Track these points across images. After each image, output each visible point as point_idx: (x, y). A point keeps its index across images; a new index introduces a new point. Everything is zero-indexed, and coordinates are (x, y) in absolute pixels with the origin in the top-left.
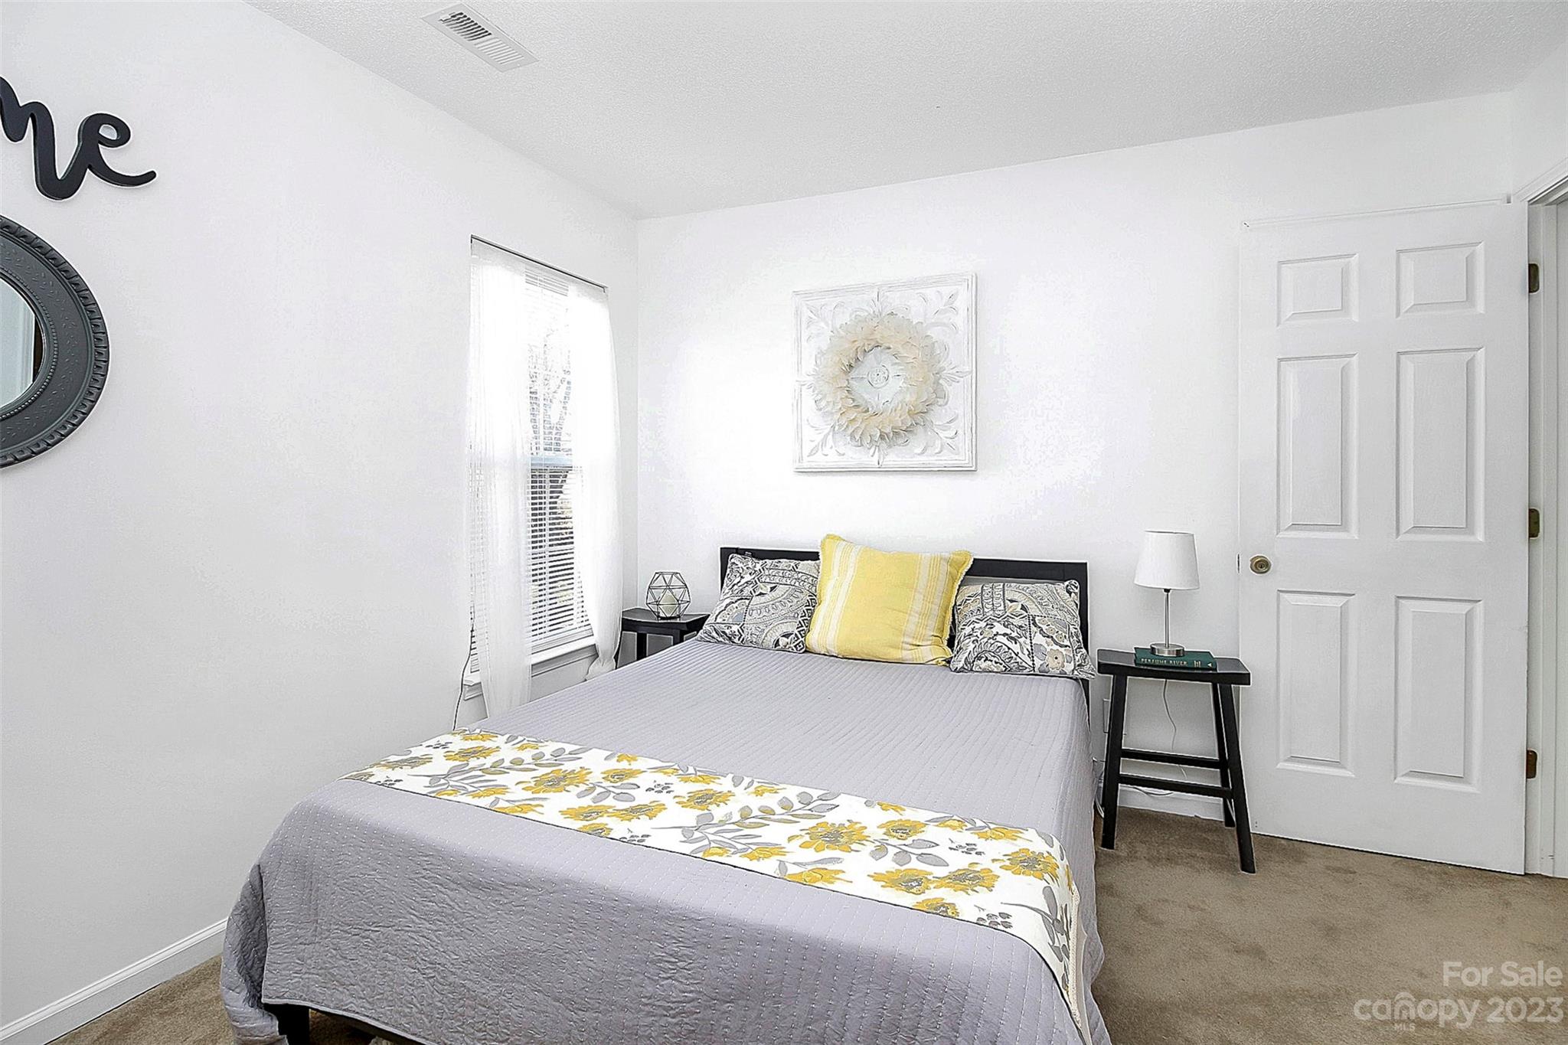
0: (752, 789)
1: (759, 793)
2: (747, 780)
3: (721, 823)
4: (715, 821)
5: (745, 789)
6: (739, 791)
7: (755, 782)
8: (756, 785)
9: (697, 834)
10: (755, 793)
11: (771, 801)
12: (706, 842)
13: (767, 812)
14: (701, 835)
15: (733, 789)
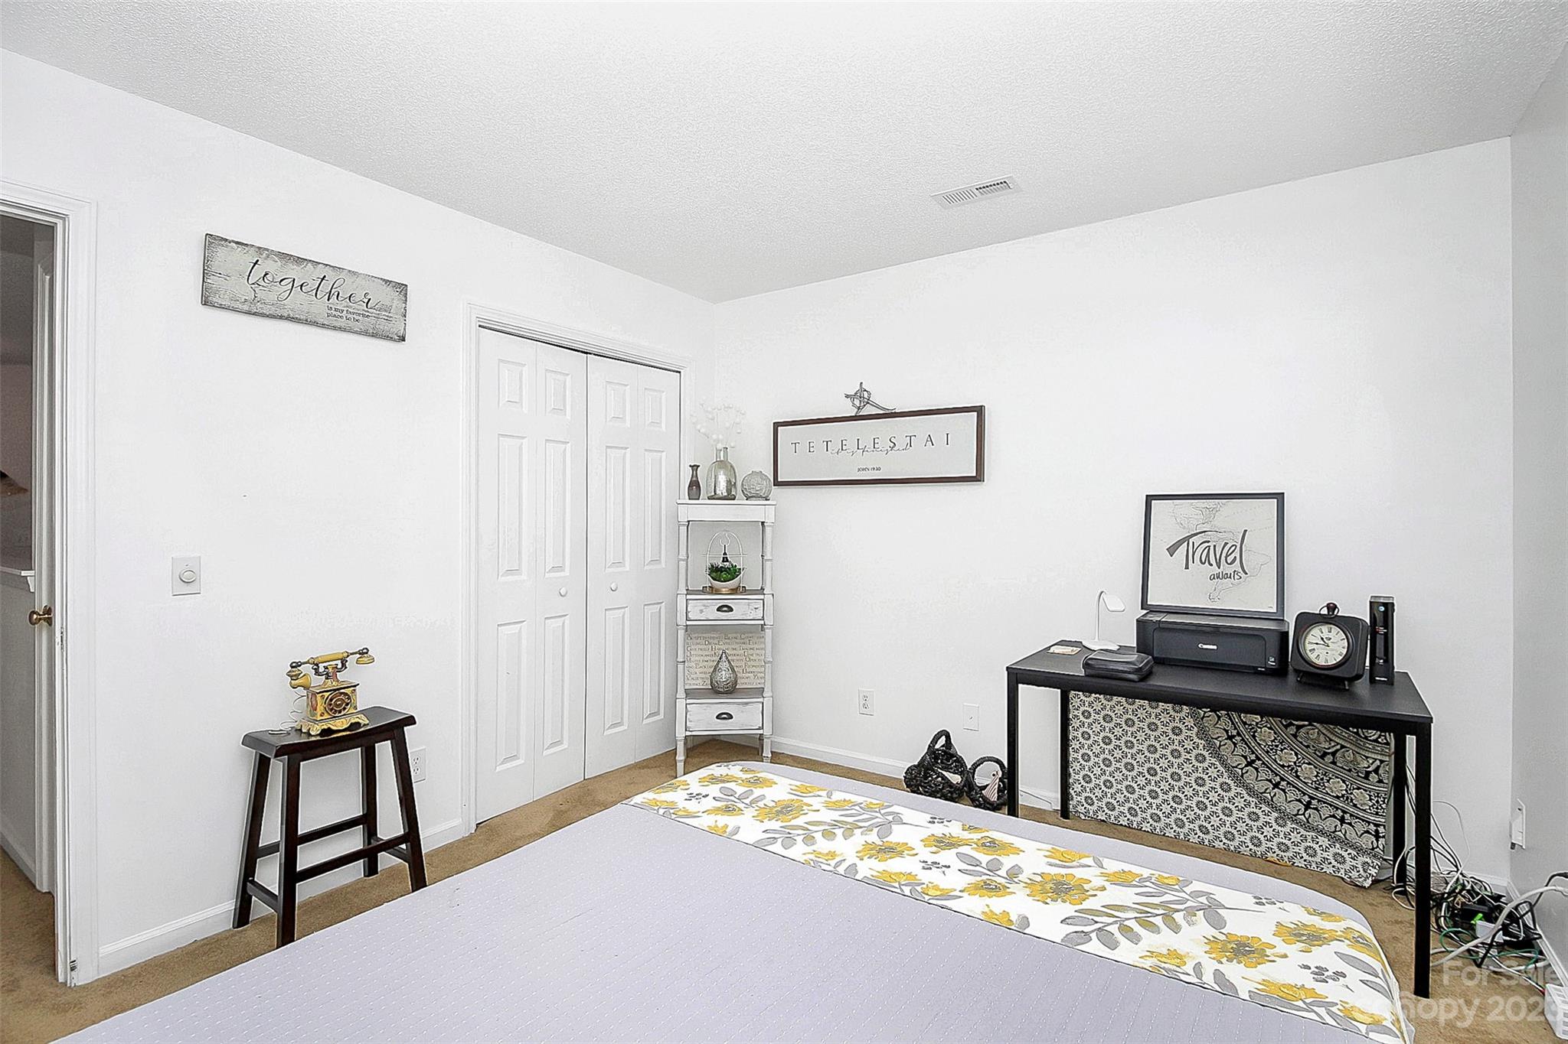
0: (838, 859)
1: (832, 855)
2: (841, 869)
3: (870, 828)
4: (876, 830)
5: (844, 860)
6: (852, 859)
7: (833, 865)
8: (833, 863)
9: (890, 818)
10: (836, 855)
11: (822, 845)
12: (882, 812)
13: (828, 835)
14: (887, 817)
15: (857, 861)
